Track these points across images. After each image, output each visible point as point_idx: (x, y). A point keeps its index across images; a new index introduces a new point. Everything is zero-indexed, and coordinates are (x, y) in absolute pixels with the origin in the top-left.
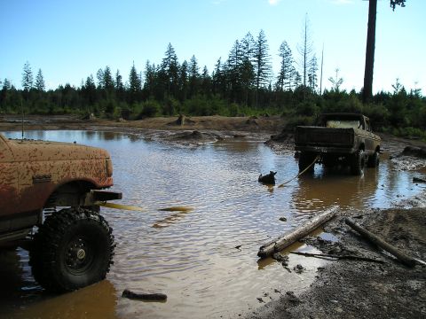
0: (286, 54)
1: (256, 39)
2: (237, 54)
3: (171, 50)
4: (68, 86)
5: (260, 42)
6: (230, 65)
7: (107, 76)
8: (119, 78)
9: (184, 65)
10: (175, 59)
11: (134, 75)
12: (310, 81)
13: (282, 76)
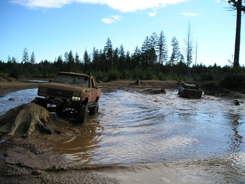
0: (175, 44)
1: (159, 36)
2: (147, 44)
3: (109, 42)
4: (46, 61)
5: (161, 38)
6: (143, 50)
7: (70, 56)
8: (77, 57)
9: (116, 50)
10: (111, 46)
11: (86, 55)
12: (188, 59)
13: (173, 57)
